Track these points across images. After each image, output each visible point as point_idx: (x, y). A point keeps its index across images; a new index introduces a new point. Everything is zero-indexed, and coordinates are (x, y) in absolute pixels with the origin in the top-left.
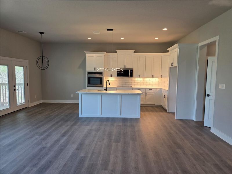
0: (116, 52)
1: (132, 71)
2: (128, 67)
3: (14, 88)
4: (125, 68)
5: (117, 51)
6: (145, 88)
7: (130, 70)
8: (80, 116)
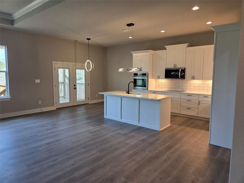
0: (165, 49)
1: (183, 71)
2: (180, 66)
3: (75, 87)
4: (175, 67)
5: (166, 47)
6: (198, 94)
7: (180, 70)
8: (105, 117)
